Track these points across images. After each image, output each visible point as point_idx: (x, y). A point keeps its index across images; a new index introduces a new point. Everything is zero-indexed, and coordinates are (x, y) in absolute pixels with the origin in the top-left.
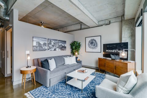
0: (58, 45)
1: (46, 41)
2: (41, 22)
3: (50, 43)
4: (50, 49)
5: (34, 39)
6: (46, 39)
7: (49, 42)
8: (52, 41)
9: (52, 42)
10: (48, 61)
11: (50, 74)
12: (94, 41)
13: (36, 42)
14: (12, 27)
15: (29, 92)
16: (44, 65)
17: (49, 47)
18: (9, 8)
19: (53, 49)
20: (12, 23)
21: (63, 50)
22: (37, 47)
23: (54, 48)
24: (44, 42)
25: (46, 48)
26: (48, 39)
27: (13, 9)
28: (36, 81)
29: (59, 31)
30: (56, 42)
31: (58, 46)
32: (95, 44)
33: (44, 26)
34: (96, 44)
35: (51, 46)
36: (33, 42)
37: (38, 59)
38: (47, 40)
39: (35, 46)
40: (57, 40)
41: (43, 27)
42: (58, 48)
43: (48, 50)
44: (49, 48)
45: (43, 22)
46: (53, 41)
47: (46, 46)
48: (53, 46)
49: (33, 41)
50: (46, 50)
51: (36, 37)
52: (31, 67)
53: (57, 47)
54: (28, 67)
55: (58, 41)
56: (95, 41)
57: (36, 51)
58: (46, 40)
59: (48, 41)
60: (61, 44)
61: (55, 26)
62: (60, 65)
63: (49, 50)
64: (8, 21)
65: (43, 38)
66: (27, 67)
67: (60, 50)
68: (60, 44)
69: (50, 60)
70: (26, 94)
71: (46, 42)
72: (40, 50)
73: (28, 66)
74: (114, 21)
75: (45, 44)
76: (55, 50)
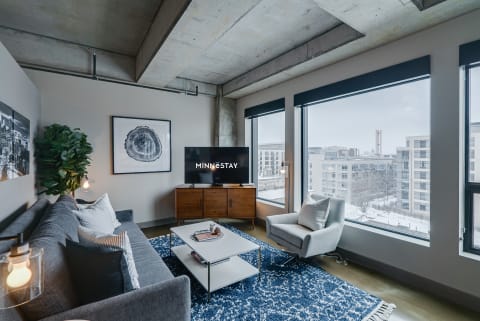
12: (148, 135)
23: (3, 160)
30: (8, 121)
32: (153, 144)
34: (157, 145)
40: (10, 109)
53: (11, 158)
56: (153, 134)
68: (17, 136)
74: (203, 91)
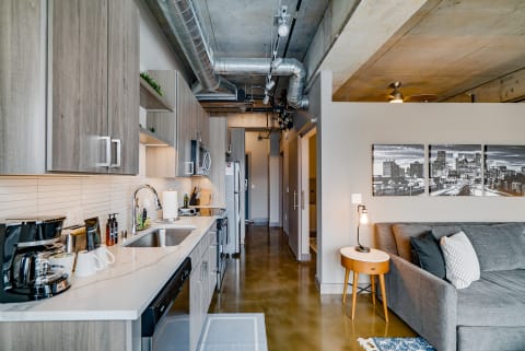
0: (481, 170)
1: (423, 155)
2: (392, 86)
3: (441, 164)
4: (440, 187)
5: (376, 153)
6: (422, 147)
7: (433, 159)
8: (447, 152)
9: (448, 159)
10: (438, 242)
11: (459, 302)
13: (385, 163)
14: (318, 125)
15: (370, 340)
16: (421, 257)
17: (436, 180)
18: (311, 73)
19: (455, 190)
20: (318, 114)
21: (514, 193)
22: (385, 181)
23: (462, 182)
24: (413, 161)
25: (421, 185)
26: (430, 147)
27: (319, 74)
28: (388, 308)
29: (473, 100)
30: (471, 155)
31: (482, 177)
33: (402, 97)
35: (442, 174)
36: (373, 162)
37: (391, 227)
38: (426, 151)
39: (380, 178)
40: (477, 147)
41: (401, 101)
42: (480, 186)
43: (430, 191)
44: (433, 184)
45: (397, 84)
46: (456, 154)
47: (420, 176)
48: (455, 174)
49: (373, 159)
50: (421, 191)
51: (383, 146)
52: (372, 250)
53: (478, 181)
54: (360, 249)
55: (481, 152)
57: (384, 194)
58: (419, 151)
59: (430, 155)
60: (503, 162)
61: (455, 82)
62: (502, 268)
63: (433, 194)
64: (305, 109)
65: (408, 146)
66: (357, 250)
67: (492, 193)
68: (494, 164)
69: (448, 236)
70: (363, 342)
71: (421, 161)
72: (397, 193)
73: (362, 248)
75: (416, 169)
76: (465, 192)
